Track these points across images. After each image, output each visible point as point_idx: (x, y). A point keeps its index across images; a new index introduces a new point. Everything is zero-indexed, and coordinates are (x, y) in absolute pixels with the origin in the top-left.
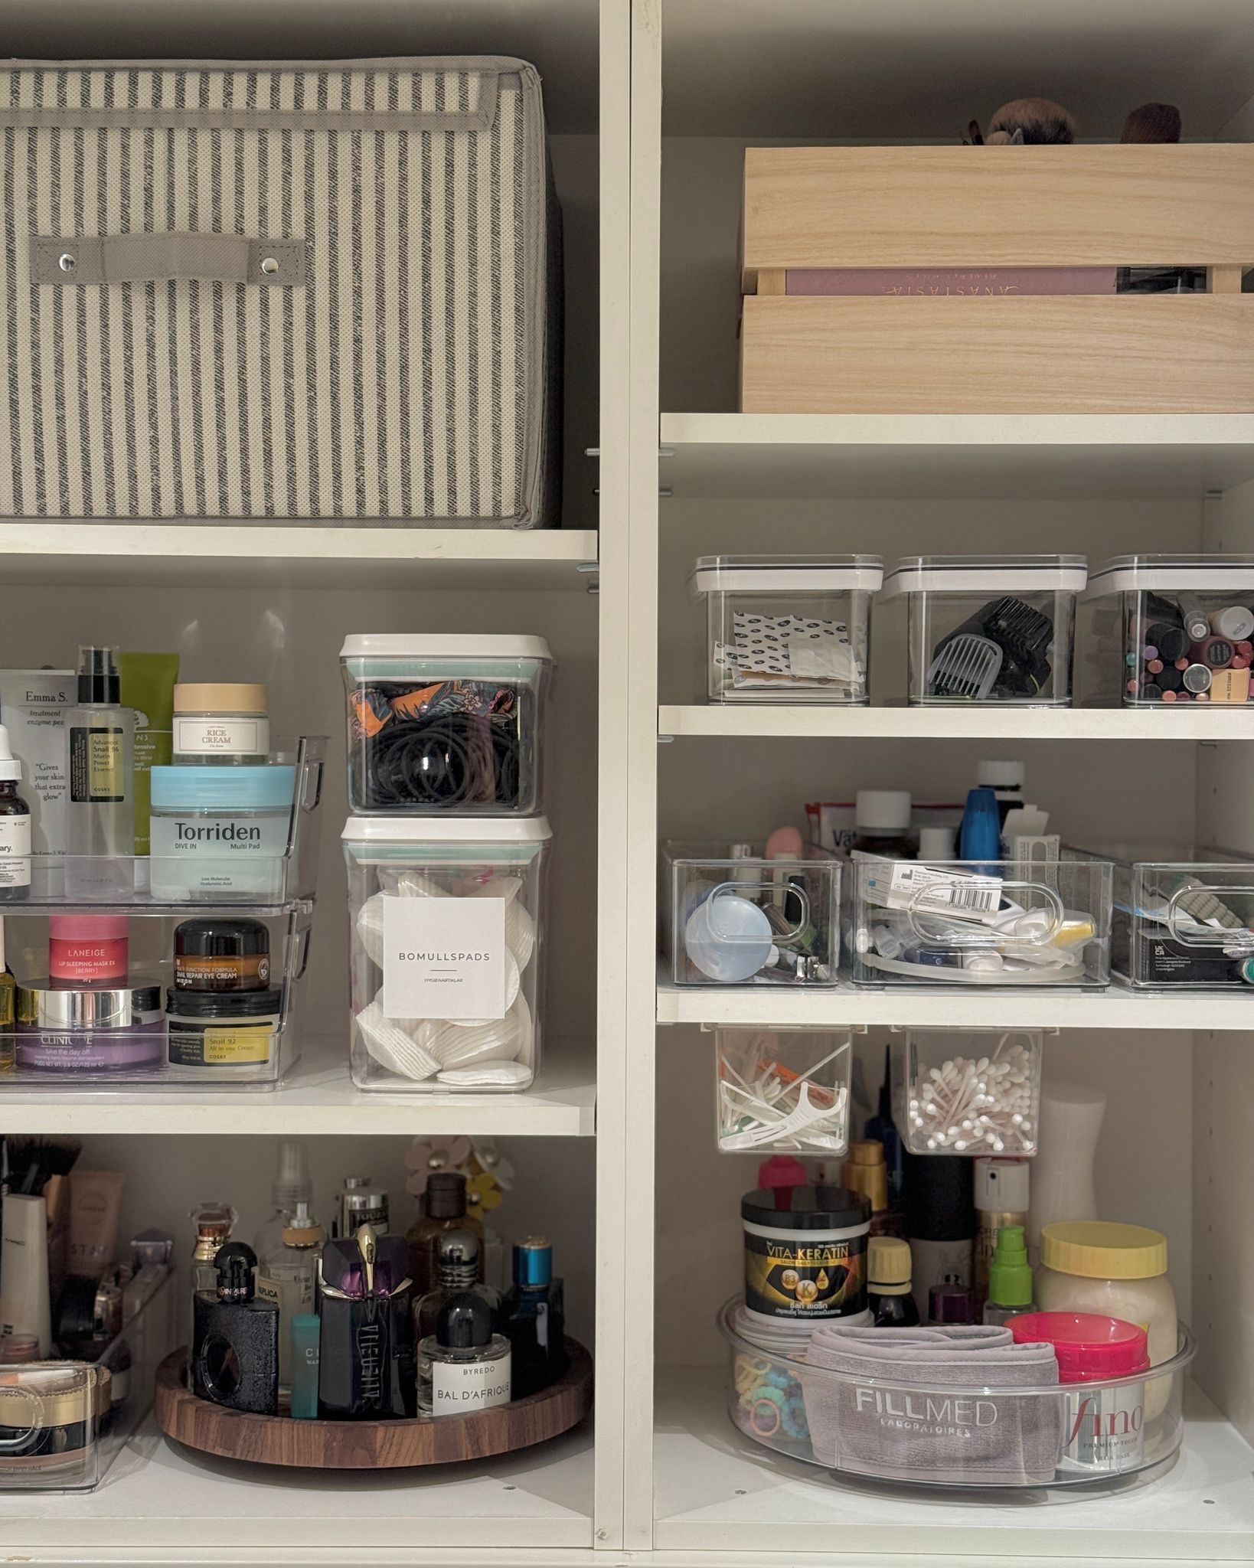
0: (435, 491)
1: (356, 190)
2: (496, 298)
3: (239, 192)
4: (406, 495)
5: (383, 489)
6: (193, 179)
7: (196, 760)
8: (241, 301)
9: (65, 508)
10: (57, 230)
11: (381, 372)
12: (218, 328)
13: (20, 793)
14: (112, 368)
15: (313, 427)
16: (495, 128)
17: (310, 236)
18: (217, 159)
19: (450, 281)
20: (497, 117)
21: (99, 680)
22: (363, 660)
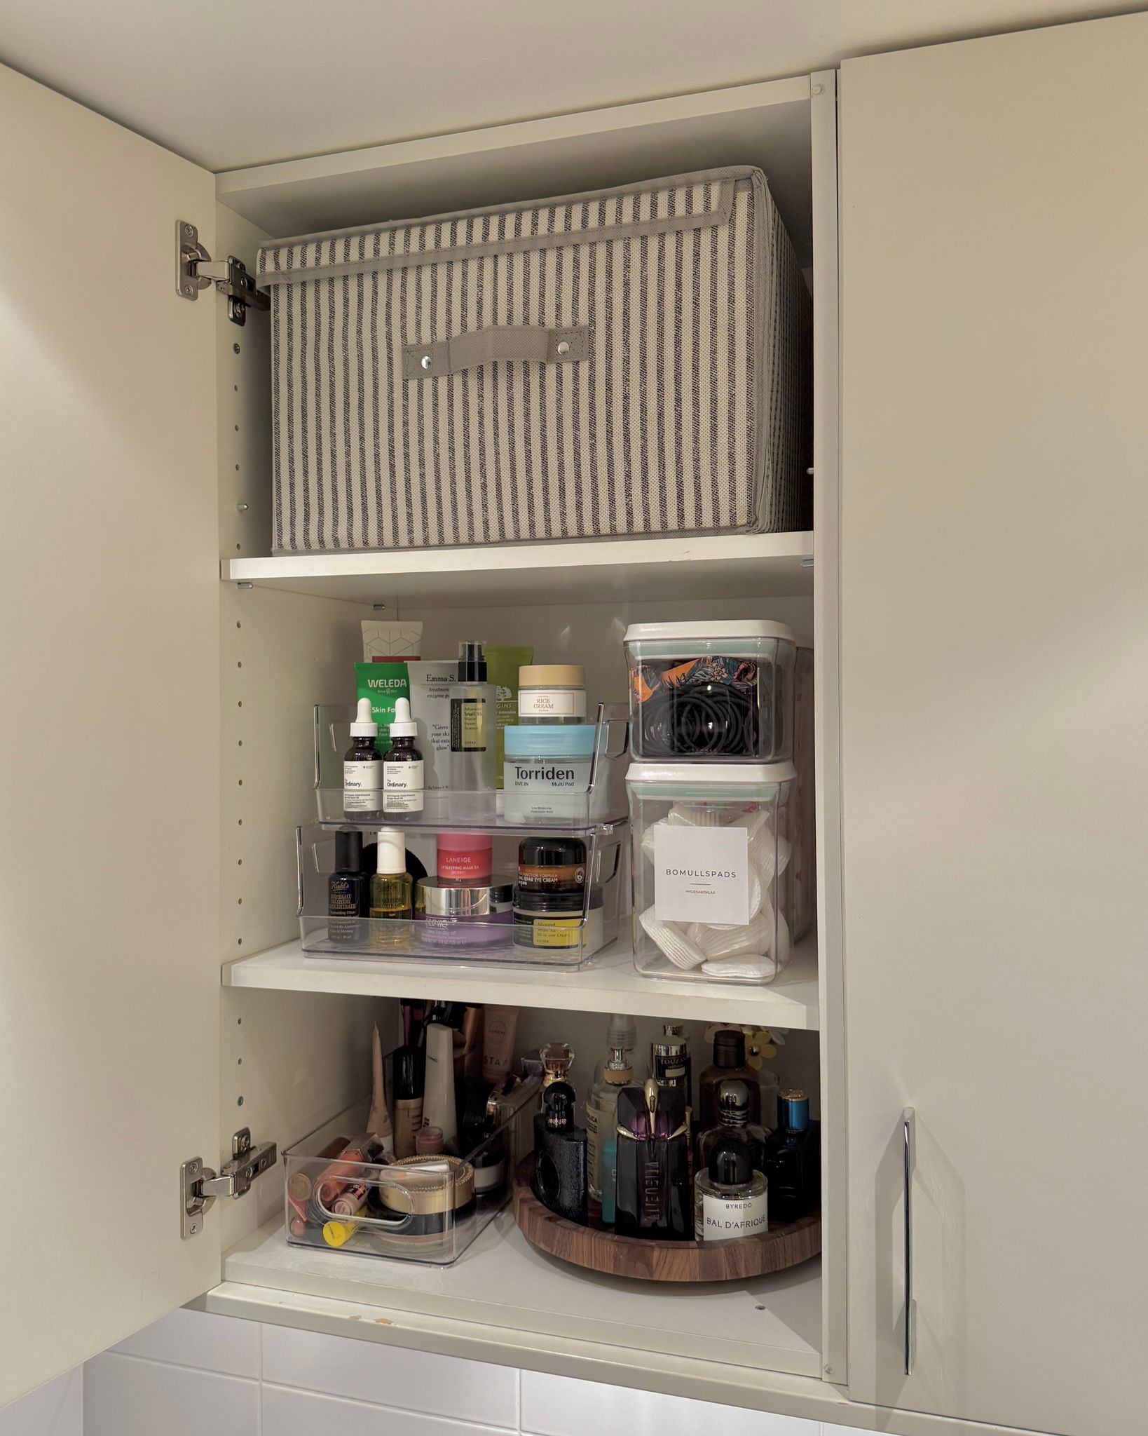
0: (685, 509)
1: (627, 284)
2: (732, 353)
3: (542, 295)
4: (663, 514)
5: (646, 510)
6: (510, 290)
7: (532, 721)
8: (542, 377)
9: (426, 540)
10: (419, 339)
11: (643, 420)
12: (527, 399)
13: (416, 745)
14: (455, 436)
15: (594, 467)
16: (732, 221)
17: (592, 321)
18: (527, 273)
19: (696, 344)
20: (733, 213)
21: (471, 665)
22: (639, 644)
